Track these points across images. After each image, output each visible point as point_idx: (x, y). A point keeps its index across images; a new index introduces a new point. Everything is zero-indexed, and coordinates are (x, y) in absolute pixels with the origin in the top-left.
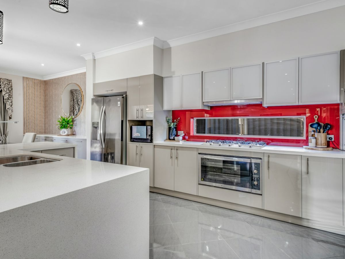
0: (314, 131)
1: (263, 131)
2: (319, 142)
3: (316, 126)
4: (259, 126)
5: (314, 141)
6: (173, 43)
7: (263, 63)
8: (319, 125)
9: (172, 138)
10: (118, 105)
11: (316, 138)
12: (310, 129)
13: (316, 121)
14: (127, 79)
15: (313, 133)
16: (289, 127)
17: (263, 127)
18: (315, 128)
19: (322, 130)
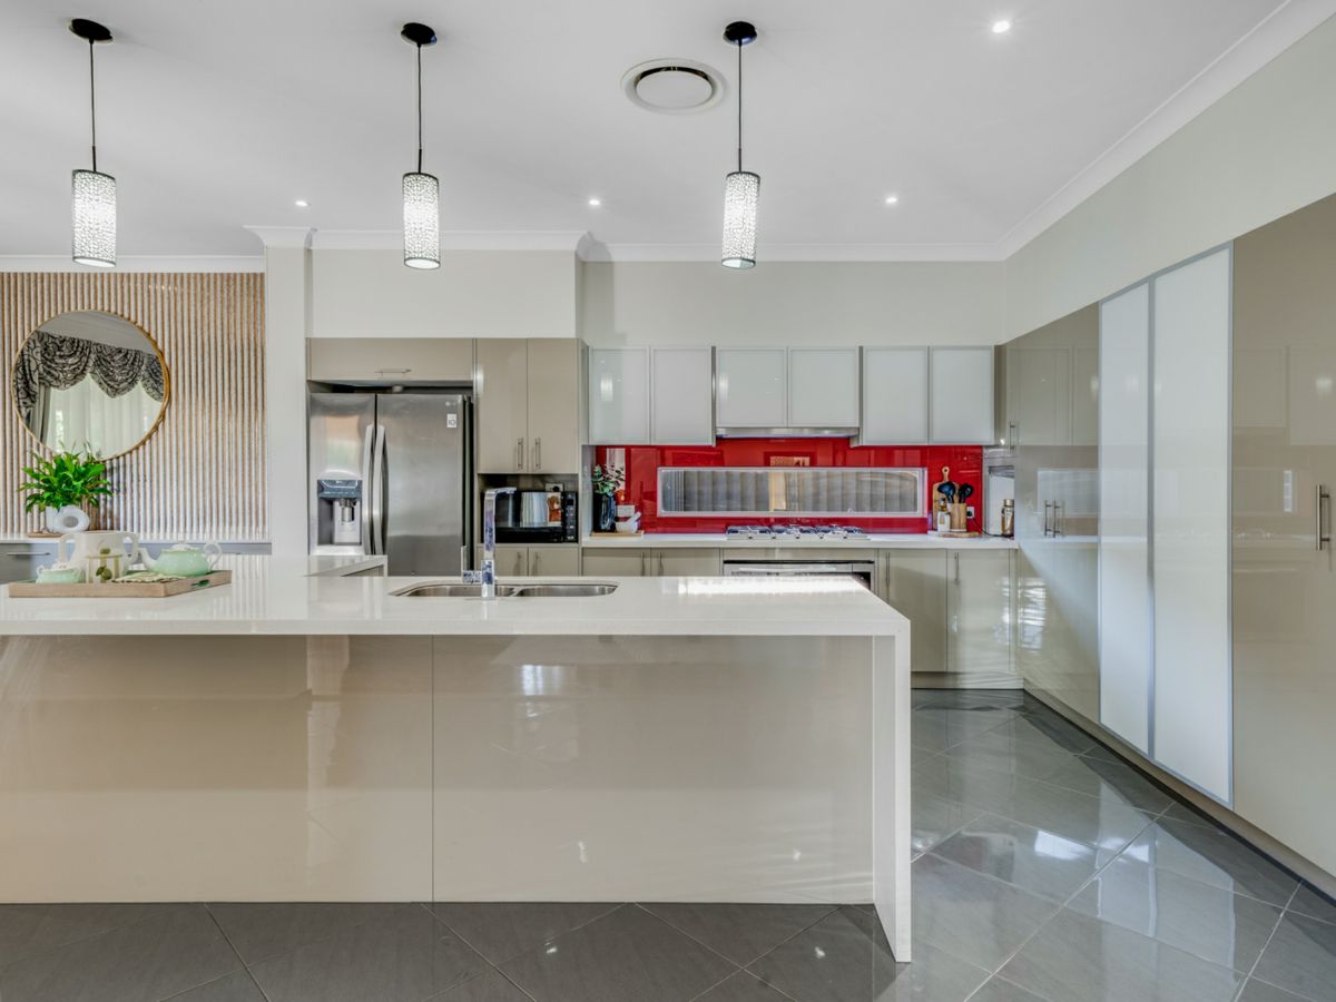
0: (944, 500)
1: (838, 503)
2: (956, 520)
3: (946, 489)
4: (829, 489)
5: (947, 518)
6: (619, 254)
7: (861, 349)
8: (953, 487)
9: (606, 525)
10: (449, 426)
11: (949, 513)
12: (936, 494)
13: (946, 480)
14: (475, 341)
15: (942, 503)
16: (896, 492)
17: (838, 493)
18: (946, 493)
19: (956, 498)
